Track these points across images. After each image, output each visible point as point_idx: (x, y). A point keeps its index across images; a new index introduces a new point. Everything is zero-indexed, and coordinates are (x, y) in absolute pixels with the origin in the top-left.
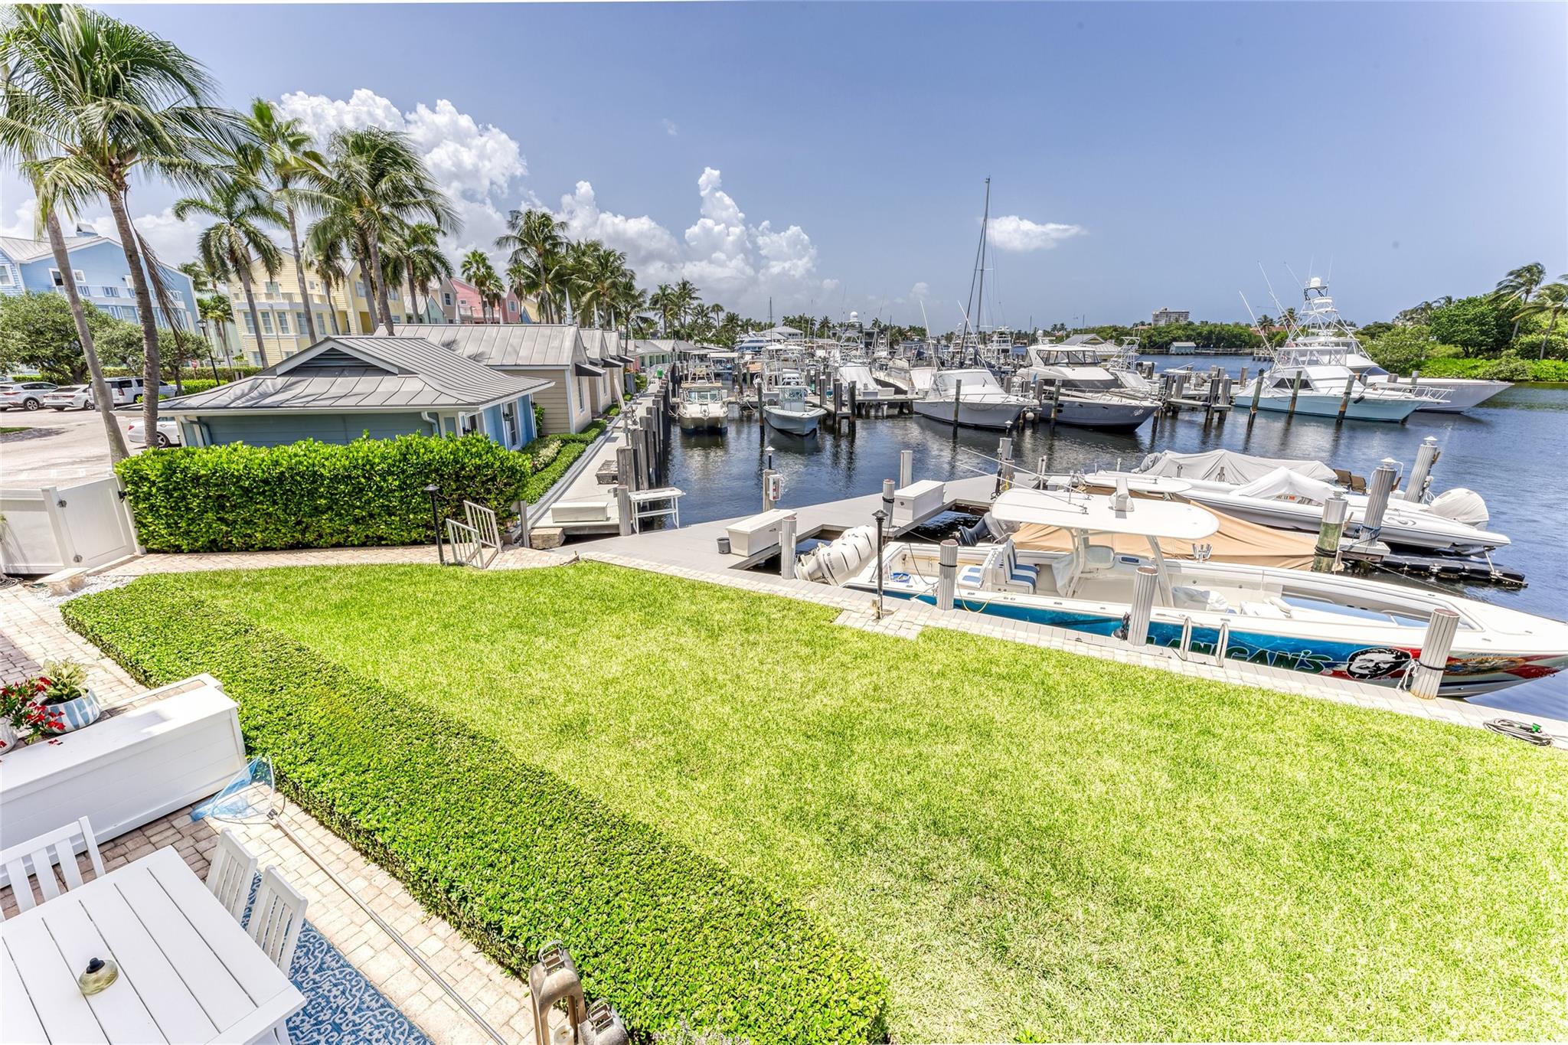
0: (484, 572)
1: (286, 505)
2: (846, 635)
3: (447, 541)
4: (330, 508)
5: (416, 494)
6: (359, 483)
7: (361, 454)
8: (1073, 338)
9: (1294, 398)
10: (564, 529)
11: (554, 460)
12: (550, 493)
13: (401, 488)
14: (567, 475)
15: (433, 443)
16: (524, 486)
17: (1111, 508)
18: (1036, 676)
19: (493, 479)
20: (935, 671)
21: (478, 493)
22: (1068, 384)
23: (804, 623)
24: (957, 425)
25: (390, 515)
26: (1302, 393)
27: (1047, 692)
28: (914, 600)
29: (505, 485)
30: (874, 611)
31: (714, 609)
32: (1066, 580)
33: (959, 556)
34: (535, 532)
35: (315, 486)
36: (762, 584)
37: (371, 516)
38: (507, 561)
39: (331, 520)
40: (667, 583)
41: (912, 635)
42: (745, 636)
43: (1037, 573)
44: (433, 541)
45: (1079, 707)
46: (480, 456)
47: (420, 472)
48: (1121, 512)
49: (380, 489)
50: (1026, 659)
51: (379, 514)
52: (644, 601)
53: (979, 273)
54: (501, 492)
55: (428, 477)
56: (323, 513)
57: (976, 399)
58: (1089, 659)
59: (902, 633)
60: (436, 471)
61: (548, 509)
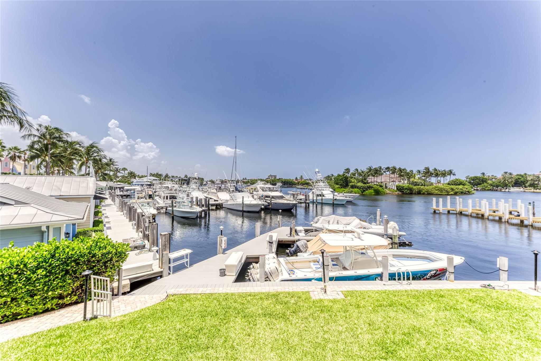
9: (322, 199)
10: (130, 279)
22: (273, 197)
57: (248, 203)
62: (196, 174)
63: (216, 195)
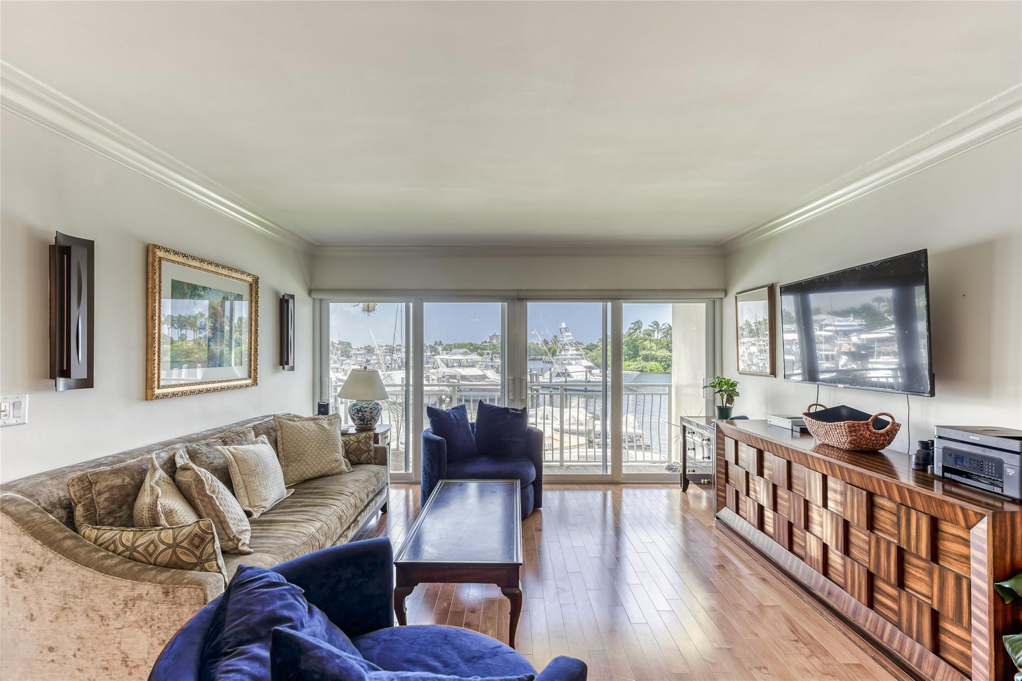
9: (566, 382)
22: (463, 378)
26: (568, 379)
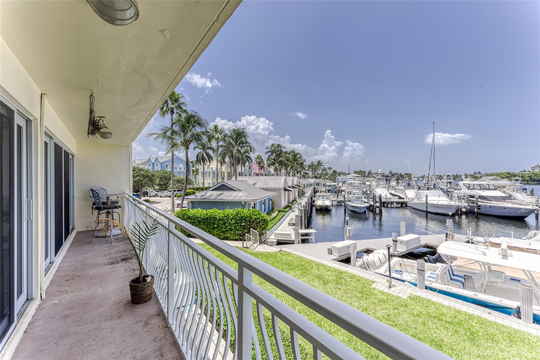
0: (254, 251)
1: (207, 226)
2: (376, 292)
3: (245, 240)
4: (217, 228)
5: (239, 225)
6: (225, 221)
7: (227, 213)
8: (484, 178)
10: (278, 240)
11: (276, 217)
12: (274, 228)
13: (235, 223)
14: (279, 222)
15: (245, 211)
16: (267, 225)
17: (500, 254)
18: (466, 325)
19: (259, 222)
20: (415, 314)
21: (255, 227)
23: (359, 284)
24: (427, 212)
25: (231, 231)
27: (472, 334)
28: (406, 283)
29: (262, 224)
30: (388, 284)
31: (325, 274)
32: (480, 285)
33: (426, 267)
34: (269, 240)
35: (214, 221)
36: (343, 267)
37: (226, 231)
38: (260, 248)
39: (217, 231)
40: (310, 262)
41: (405, 297)
42: (337, 285)
43: (465, 279)
44: (241, 240)
45: (490, 345)
46: (256, 215)
47: (240, 219)
48: (505, 256)
49: (230, 223)
50: (461, 317)
51: (229, 231)
52: (302, 267)
53: (433, 155)
54: (261, 227)
55: (242, 221)
56: (215, 229)
57: (435, 202)
58: (496, 323)
59: (400, 295)
60: (244, 219)
61: (273, 233)
62: (380, 170)
63: (404, 192)
